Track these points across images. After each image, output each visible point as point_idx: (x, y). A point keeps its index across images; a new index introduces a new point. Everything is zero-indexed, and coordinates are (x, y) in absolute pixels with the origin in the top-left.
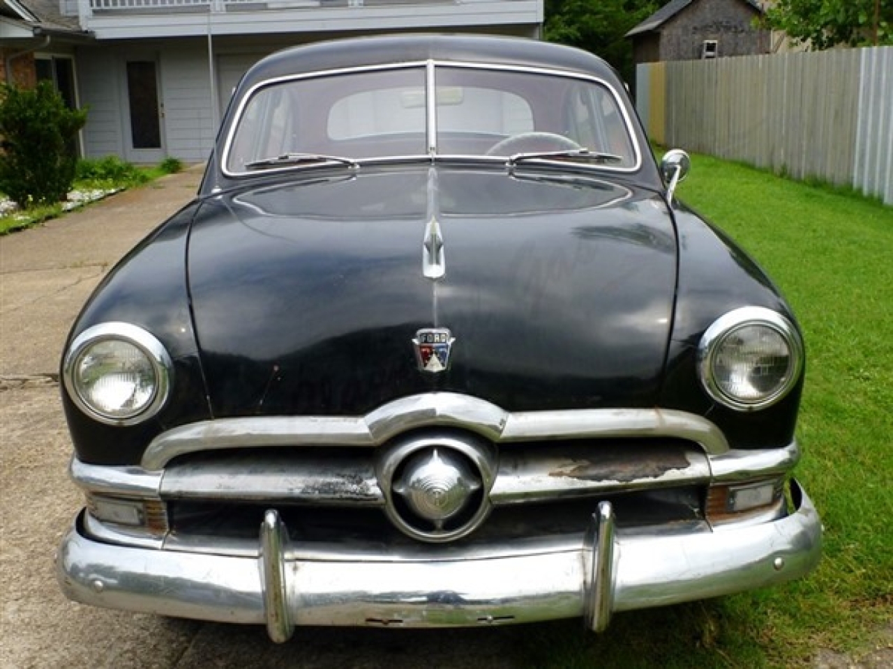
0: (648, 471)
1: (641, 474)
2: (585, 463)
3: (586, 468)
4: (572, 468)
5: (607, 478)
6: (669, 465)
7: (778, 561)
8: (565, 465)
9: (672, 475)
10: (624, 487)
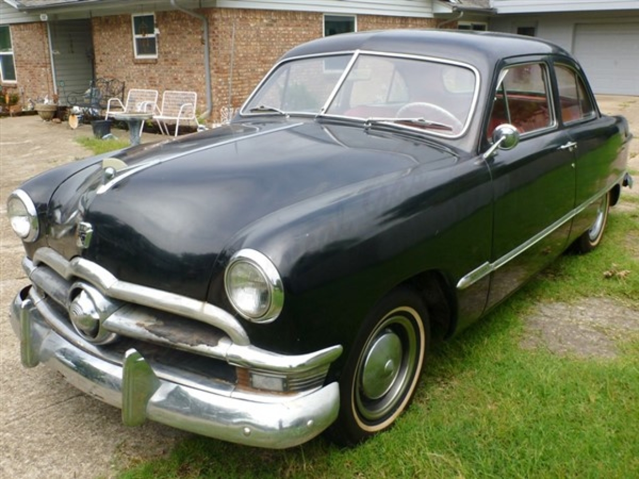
0: (190, 340)
1: (185, 341)
2: (161, 323)
3: (158, 326)
4: (150, 324)
5: (164, 336)
6: (204, 341)
7: (247, 430)
8: (149, 321)
9: (203, 348)
10: (173, 346)
